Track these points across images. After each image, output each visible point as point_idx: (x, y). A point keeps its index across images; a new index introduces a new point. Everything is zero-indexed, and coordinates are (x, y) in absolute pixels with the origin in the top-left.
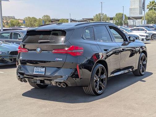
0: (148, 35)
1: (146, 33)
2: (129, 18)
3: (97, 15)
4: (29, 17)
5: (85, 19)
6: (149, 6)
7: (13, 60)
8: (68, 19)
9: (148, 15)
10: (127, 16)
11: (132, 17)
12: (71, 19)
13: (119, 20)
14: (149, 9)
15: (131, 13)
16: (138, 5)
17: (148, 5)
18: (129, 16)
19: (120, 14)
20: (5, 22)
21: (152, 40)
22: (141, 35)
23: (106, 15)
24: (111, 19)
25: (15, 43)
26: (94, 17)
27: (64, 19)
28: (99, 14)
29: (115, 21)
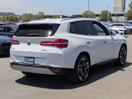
0: (126, 29)
1: (125, 28)
2: (113, 15)
3: (85, 12)
4: (26, 14)
5: (75, 15)
6: (131, 5)
7: (4, 51)
8: (60, 16)
9: (129, 13)
10: (111, 13)
11: (115, 14)
12: (62, 16)
13: (104, 17)
14: (130, 7)
15: (114, 10)
16: (121, 4)
17: (129, 4)
18: (113, 13)
19: (105, 11)
20: (5, 17)
21: (131, 34)
22: (120, 30)
23: (93, 12)
24: (98, 15)
25: (8, 36)
26: (83, 14)
27: (56, 16)
28: (87, 11)
29: (100, 17)
